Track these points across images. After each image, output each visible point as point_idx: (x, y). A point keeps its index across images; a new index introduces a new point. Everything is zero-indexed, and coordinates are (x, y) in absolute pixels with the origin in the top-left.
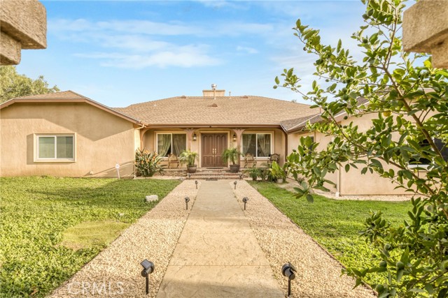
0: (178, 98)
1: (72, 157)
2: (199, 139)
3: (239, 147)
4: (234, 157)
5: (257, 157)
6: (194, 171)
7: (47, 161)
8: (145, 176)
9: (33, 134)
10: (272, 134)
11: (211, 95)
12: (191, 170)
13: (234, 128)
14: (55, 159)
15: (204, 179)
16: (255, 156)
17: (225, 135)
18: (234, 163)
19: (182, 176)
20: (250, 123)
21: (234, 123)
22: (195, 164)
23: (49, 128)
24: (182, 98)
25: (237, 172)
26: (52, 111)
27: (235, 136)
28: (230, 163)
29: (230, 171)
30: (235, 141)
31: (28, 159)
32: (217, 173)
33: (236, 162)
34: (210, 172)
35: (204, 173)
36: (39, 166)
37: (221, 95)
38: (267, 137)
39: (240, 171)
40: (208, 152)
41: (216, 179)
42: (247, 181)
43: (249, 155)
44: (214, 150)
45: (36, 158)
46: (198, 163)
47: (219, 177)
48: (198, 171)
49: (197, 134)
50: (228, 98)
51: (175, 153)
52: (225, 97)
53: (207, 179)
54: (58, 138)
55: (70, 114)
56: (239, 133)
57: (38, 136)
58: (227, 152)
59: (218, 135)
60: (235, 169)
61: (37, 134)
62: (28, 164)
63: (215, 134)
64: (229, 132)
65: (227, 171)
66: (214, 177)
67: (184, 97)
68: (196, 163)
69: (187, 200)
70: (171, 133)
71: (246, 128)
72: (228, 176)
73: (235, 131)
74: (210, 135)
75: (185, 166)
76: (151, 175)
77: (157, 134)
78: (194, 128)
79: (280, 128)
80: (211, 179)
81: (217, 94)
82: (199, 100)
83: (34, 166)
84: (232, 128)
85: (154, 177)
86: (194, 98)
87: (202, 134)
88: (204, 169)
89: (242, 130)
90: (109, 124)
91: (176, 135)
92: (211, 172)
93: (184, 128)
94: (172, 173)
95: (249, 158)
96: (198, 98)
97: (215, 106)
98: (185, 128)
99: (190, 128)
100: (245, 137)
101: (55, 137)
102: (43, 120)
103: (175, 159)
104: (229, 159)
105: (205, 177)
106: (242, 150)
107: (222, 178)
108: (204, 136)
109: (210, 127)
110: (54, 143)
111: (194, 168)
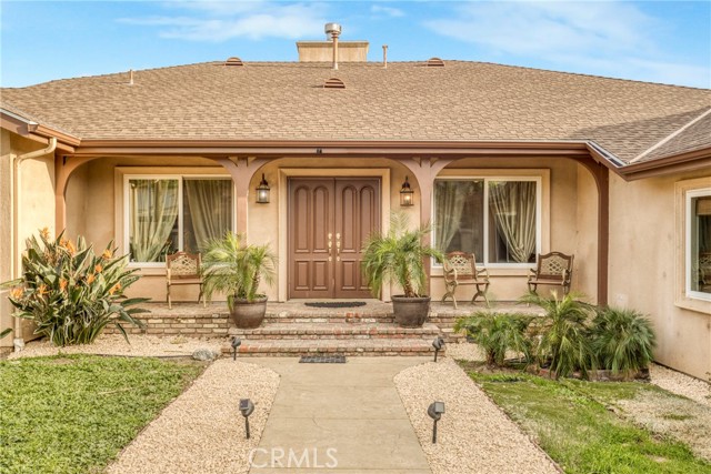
0: (217, 64)
2: (279, 197)
3: (424, 228)
4: (410, 267)
5: (487, 264)
6: (255, 322)
8: (60, 341)
10: (541, 181)
11: (324, 56)
12: (244, 316)
13: (410, 157)
15: (292, 353)
16: (480, 260)
17: (371, 185)
18: (408, 290)
19: (211, 336)
20: (467, 138)
21: (408, 137)
22: (259, 291)
24: (229, 64)
25: (419, 324)
27: (408, 185)
28: (390, 288)
29: (391, 319)
30: (408, 205)
32: (343, 328)
33: (415, 285)
34: (317, 322)
35: (293, 327)
37: (357, 56)
38: (524, 192)
39: (429, 320)
40: (312, 246)
41: (339, 356)
42: (461, 363)
43: (457, 256)
44: (334, 239)
46: (273, 286)
47: (351, 344)
48: (273, 319)
49: (271, 180)
50: (379, 65)
51: (193, 250)
52: (369, 64)
53: (305, 356)
56: (426, 176)
58: (384, 248)
59: (348, 184)
60: (412, 313)
63: (335, 180)
64: (386, 174)
65: (381, 319)
66: (331, 344)
67: (236, 63)
68: (263, 287)
69: (246, 408)
70: (176, 176)
71: (452, 156)
72: (385, 343)
73: (413, 167)
74: (321, 183)
75: (220, 300)
76: (84, 337)
77: (127, 178)
78: (259, 157)
79: (585, 156)
80: (322, 355)
81: (342, 56)
82: (281, 70)
84: (401, 157)
85: (95, 347)
86: (270, 65)
87: (290, 180)
88: (297, 307)
89: (439, 167)
91: (196, 183)
92: (318, 325)
93: (220, 154)
94: (174, 327)
95: (459, 266)
96: (280, 65)
97: (336, 85)
98: (226, 157)
99: (243, 157)
100: (443, 189)
103: (191, 268)
104: (387, 276)
105: (296, 344)
106: (433, 240)
107: (366, 351)
108: (297, 186)
109: (319, 151)
111: (254, 310)
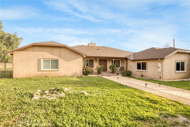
1: (58, 68)
7: (47, 70)
9: (40, 59)
11: (91, 45)
14: (50, 69)
17: (106, 60)
18: (113, 70)
23: (47, 56)
26: (49, 49)
30: (109, 62)
31: (38, 69)
32: (108, 73)
36: (43, 72)
38: (119, 61)
45: (42, 69)
54: (51, 60)
55: (57, 51)
57: (43, 60)
61: (42, 59)
62: (38, 71)
64: (108, 59)
67: (83, 46)
70: (88, 59)
72: (113, 75)
80: (109, 76)
83: (41, 72)
85: (88, 76)
90: (73, 55)
91: (90, 60)
97: (98, 49)
98: (96, 58)
99: (98, 58)
101: (50, 60)
102: (45, 53)
110: (50, 62)
